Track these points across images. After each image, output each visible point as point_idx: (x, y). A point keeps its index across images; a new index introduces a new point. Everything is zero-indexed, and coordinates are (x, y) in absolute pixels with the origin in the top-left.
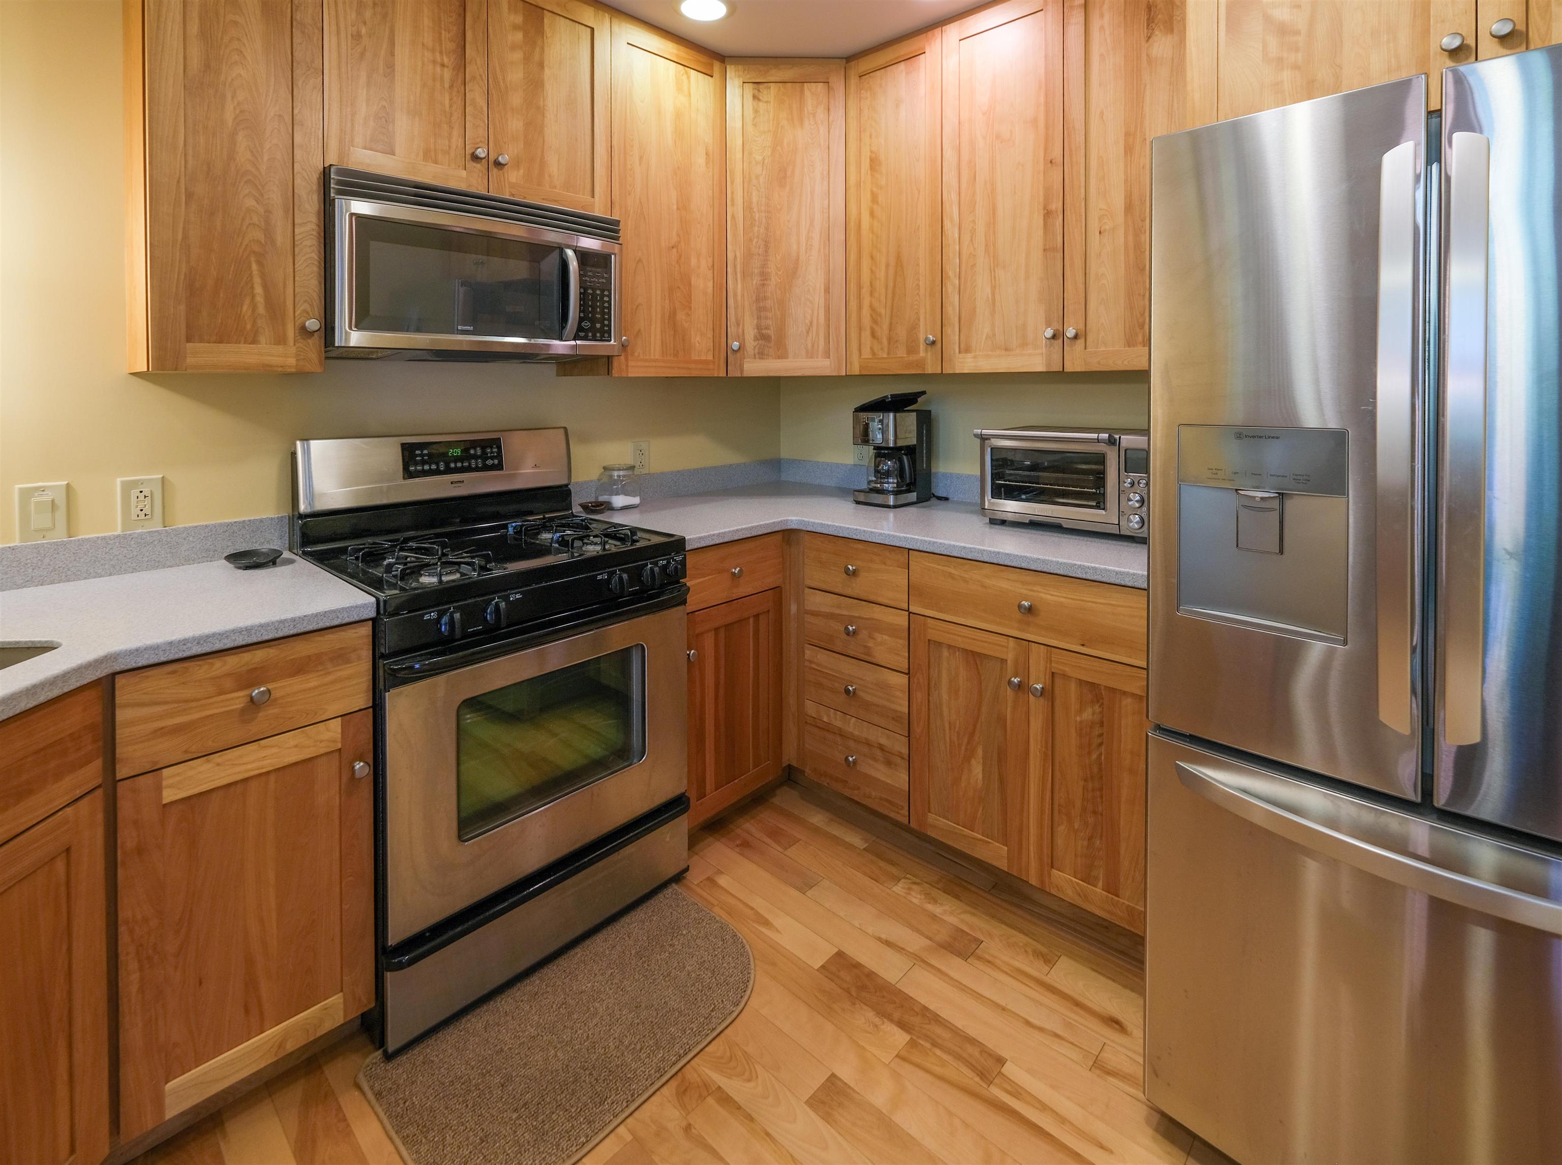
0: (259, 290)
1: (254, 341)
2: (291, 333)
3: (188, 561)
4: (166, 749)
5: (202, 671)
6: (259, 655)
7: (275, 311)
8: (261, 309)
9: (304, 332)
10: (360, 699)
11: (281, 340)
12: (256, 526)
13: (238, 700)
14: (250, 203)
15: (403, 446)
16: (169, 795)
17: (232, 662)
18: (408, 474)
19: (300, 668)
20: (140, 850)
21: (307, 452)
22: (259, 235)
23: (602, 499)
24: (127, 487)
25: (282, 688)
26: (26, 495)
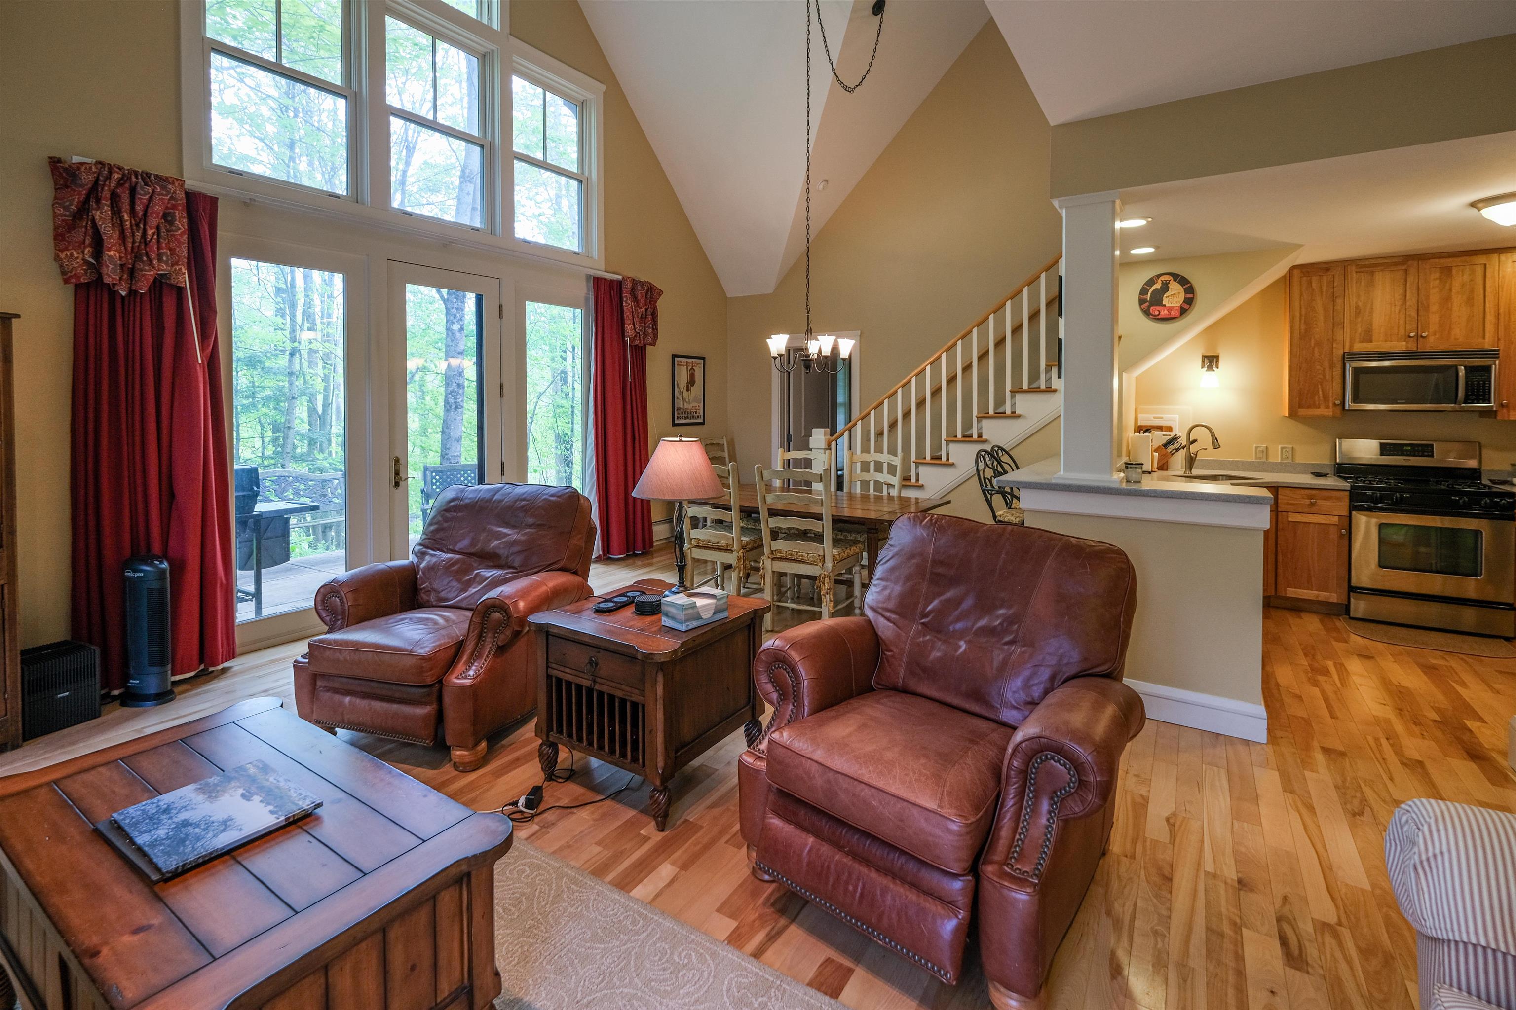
0: (1320, 393)
1: (1319, 408)
2: (1331, 405)
3: (1299, 473)
4: (1290, 508)
5: (1299, 491)
6: (1314, 492)
7: (1326, 398)
8: (1321, 398)
9: (1335, 405)
10: (1345, 513)
11: (1328, 407)
12: (1322, 466)
13: (1307, 502)
14: (1318, 367)
15: (1381, 444)
16: (1290, 519)
17: (1307, 491)
18: (1382, 454)
19: (1326, 498)
20: (1283, 529)
21: (1340, 444)
22: (1321, 376)
23: (1509, 479)
24: (1282, 448)
25: (1320, 502)
26: (1257, 448)
